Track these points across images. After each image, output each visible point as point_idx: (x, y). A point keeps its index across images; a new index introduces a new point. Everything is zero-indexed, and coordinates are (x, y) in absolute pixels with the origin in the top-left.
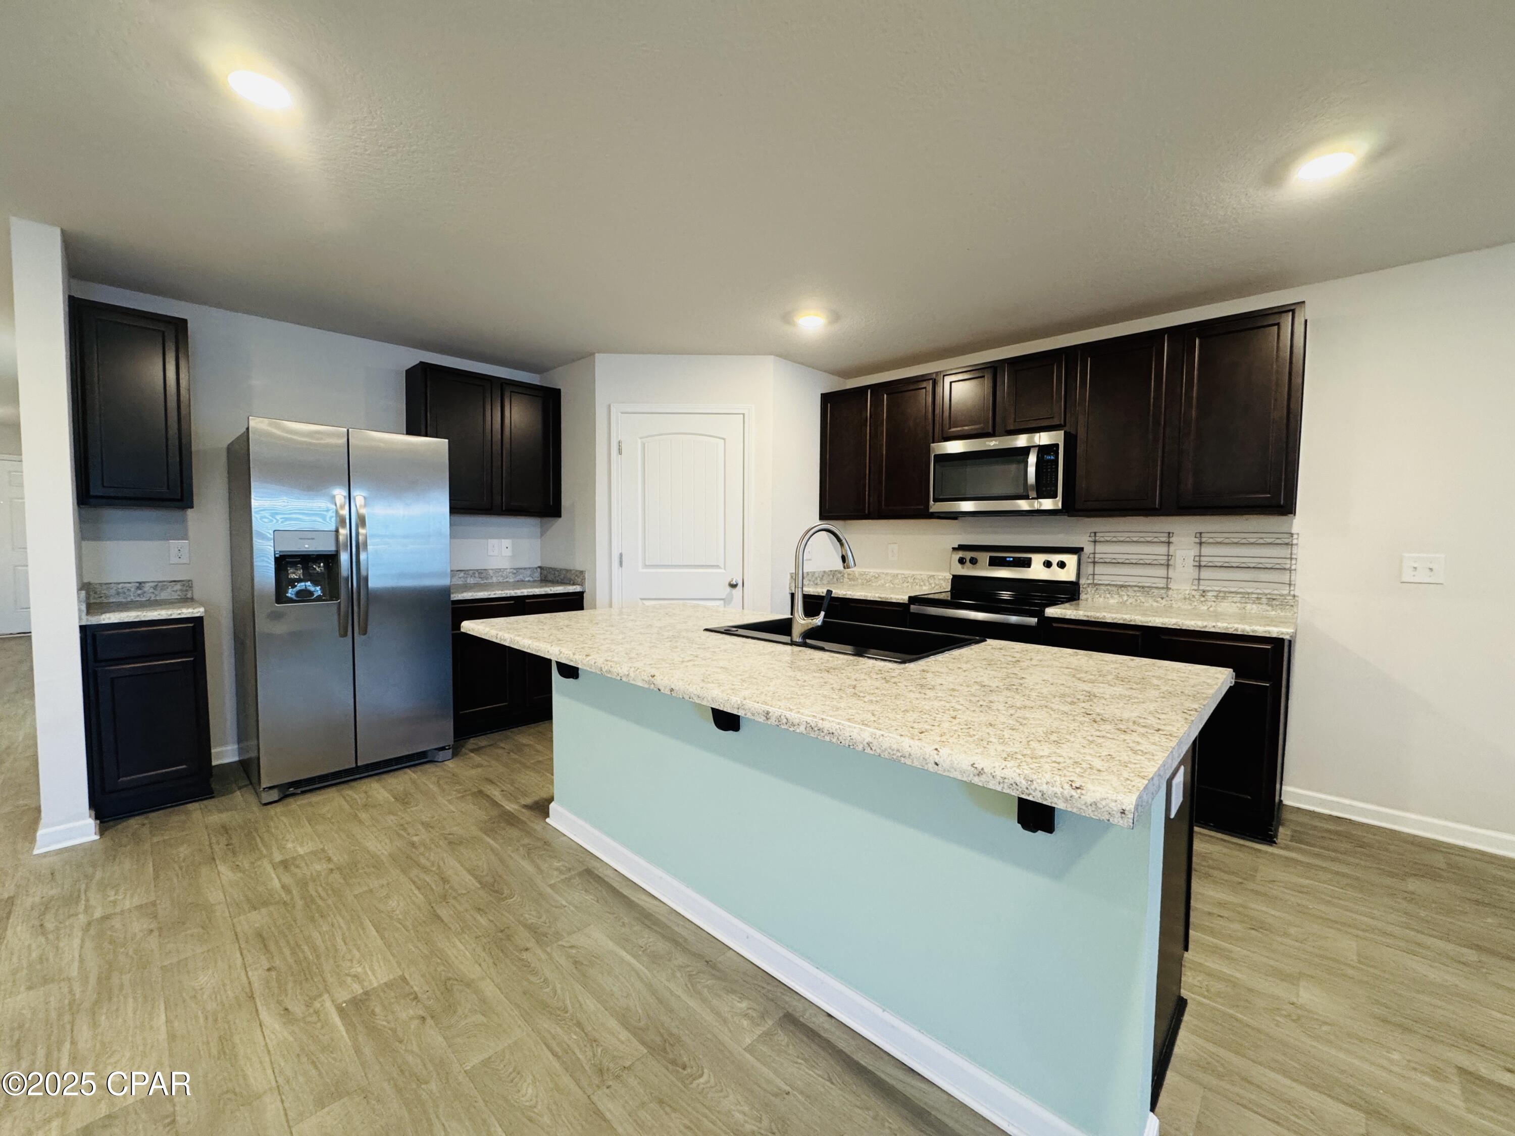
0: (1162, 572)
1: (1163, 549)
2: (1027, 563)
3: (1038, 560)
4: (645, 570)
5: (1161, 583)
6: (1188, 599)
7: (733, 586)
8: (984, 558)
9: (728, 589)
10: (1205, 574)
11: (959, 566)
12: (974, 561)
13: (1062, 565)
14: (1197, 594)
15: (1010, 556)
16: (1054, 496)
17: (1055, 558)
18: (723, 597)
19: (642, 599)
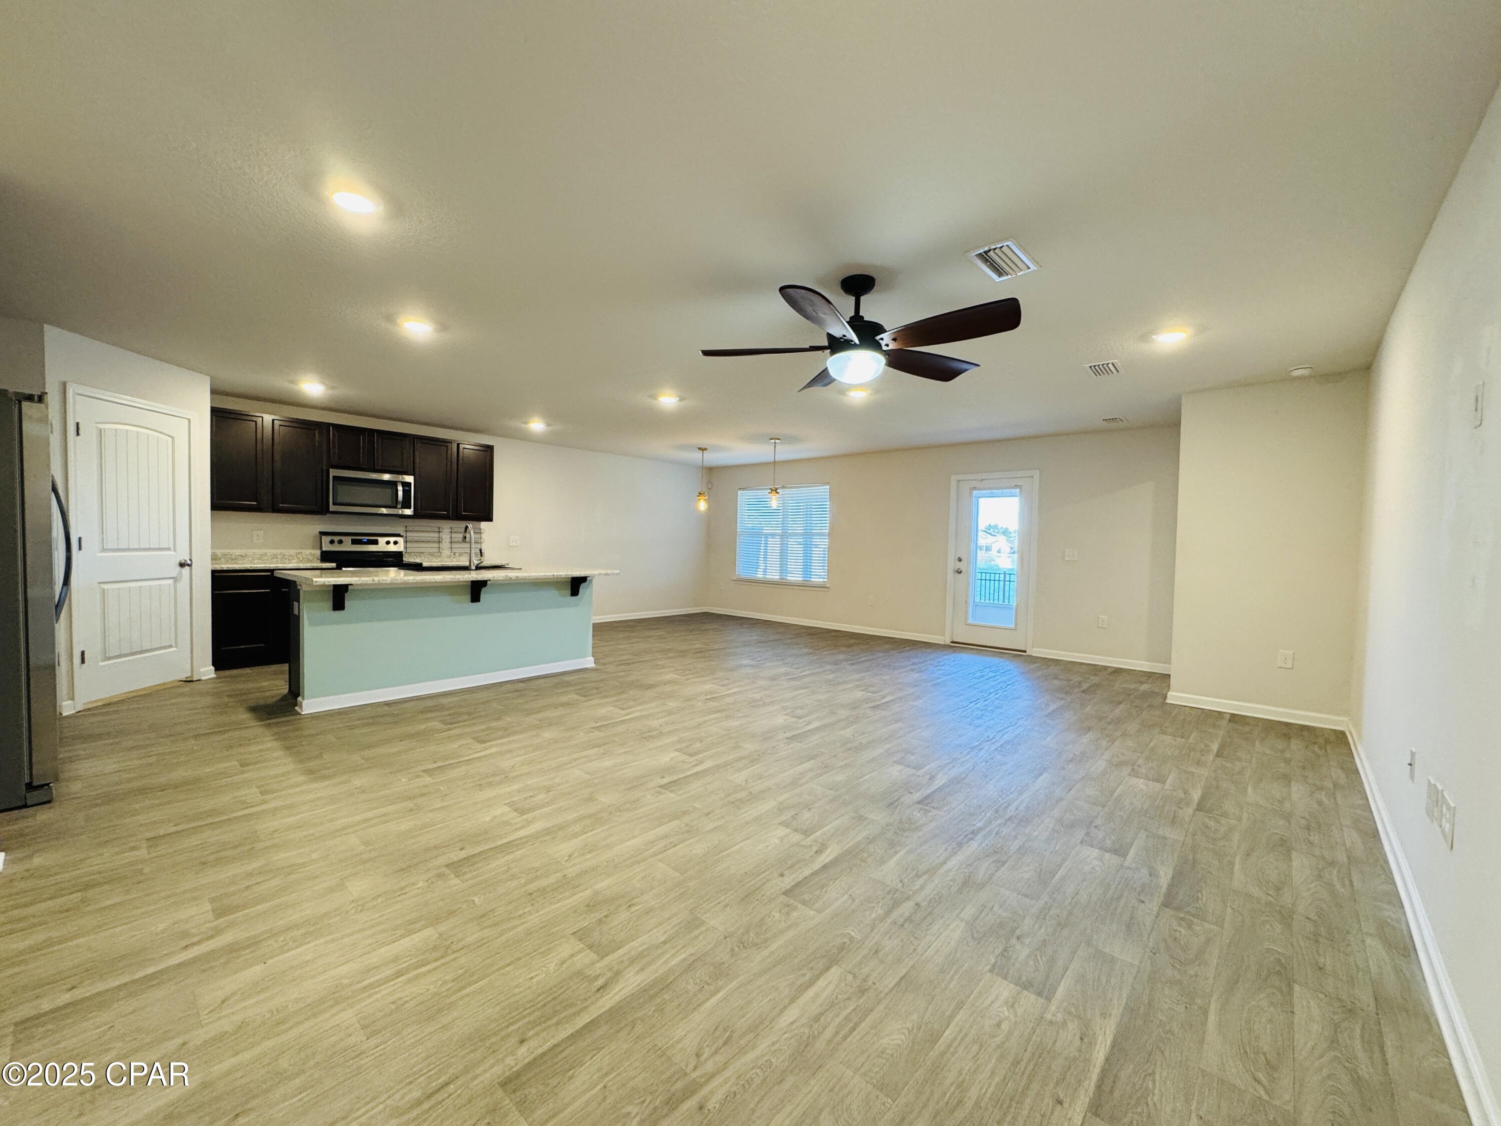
0: (436, 545)
1: (436, 535)
2: (376, 542)
3: (382, 540)
4: (103, 554)
5: (435, 550)
6: (449, 556)
7: (182, 565)
8: (347, 540)
9: (179, 568)
10: (454, 545)
11: (330, 545)
12: (340, 542)
13: (396, 543)
14: (452, 554)
15: (365, 538)
16: (410, 508)
17: (392, 539)
18: (175, 576)
19: (99, 583)
